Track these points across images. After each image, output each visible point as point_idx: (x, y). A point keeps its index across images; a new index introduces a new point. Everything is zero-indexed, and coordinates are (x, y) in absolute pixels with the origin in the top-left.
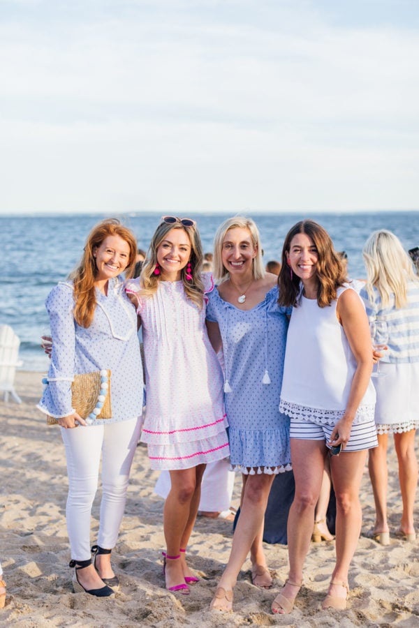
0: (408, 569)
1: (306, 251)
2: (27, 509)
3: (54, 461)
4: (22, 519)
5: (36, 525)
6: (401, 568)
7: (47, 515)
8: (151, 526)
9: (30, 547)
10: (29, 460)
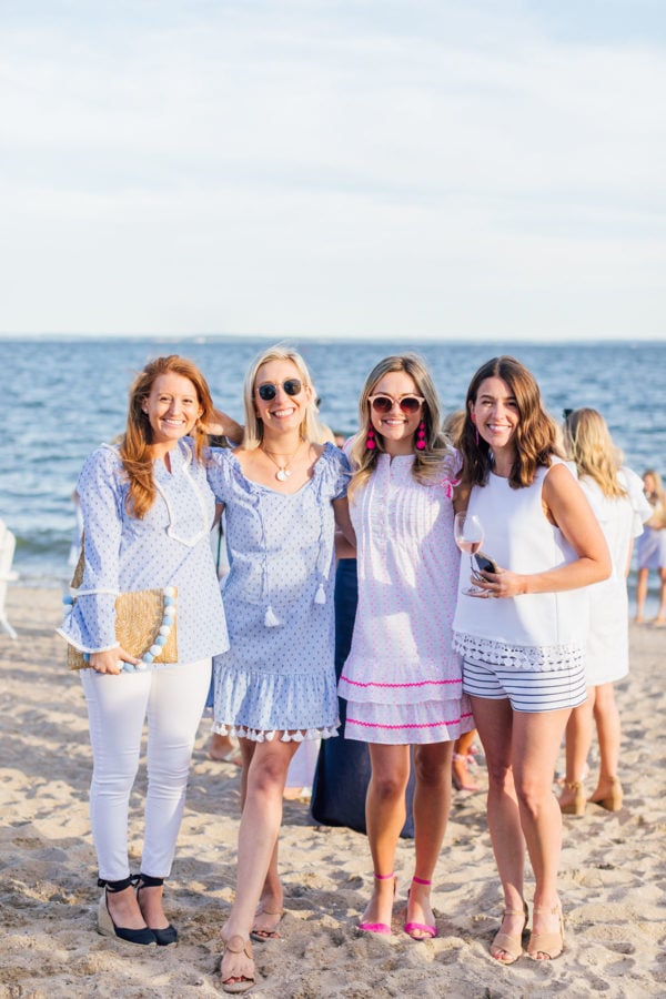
0: (580, 877)
1: (500, 404)
2: (24, 789)
3: (65, 722)
4: (15, 803)
5: (36, 812)
6: (569, 875)
7: (53, 798)
8: (207, 815)
9: (27, 841)
10: (27, 720)
